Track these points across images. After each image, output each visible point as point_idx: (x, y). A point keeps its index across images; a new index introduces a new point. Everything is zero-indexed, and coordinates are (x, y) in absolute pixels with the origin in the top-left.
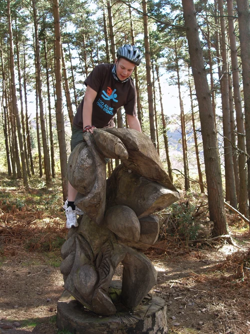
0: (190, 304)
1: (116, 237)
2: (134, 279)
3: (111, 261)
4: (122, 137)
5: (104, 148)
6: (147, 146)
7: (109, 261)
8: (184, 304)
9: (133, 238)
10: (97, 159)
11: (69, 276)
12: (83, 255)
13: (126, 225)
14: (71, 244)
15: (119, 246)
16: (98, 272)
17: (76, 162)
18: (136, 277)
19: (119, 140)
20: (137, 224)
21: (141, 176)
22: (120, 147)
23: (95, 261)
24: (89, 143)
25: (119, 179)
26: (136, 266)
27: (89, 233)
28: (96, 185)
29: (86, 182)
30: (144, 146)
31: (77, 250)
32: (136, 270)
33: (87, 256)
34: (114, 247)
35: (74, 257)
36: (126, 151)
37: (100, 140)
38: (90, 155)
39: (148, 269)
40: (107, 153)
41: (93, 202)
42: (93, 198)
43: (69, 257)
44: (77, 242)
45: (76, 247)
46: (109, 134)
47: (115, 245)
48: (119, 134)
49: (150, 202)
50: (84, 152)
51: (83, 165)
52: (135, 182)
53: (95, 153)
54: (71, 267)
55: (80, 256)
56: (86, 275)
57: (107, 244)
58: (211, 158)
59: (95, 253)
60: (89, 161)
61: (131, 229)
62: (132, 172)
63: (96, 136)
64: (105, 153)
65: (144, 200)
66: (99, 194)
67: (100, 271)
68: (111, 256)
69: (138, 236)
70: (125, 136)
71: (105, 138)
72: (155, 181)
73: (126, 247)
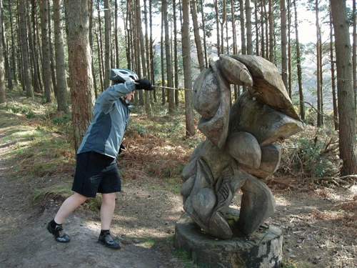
0: (309, 239)
1: (236, 162)
2: (252, 206)
3: (230, 185)
4: (248, 64)
5: (229, 74)
6: (273, 74)
7: (228, 186)
8: (303, 239)
9: (254, 165)
10: (222, 85)
11: (189, 198)
12: (203, 179)
13: (247, 151)
14: (193, 167)
15: (239, 172)
16: (216, 196)
17: (201, 87)
18: (254, 204)
19: (245, 67)
20: (259, 152)
21: (265, 104)
22: (245, 74)
23: (214, 186)
24: (215, 69)
25: (243, 106)
26: (255, 194)
27: (210, 158)
28: (220, 110)
29: (210, 107)
30: (269, 74)
31: (198, 173)
32: (255, 197)
33: (207, 180)
34: (235, 172)
35: (195, 179)
36: (251, 78)
37: (226, 66)
38: (215, 81)
39: (266, 196)
40: (232, 79)
41: (216, 127)
42: (216, 122)
43: (190, 180)
44: (199, 166)
45: (196, 171)
46: (235, 60)
47: (235, 171)
48: (244, 61)
49: (273, 130)
50: (210, 77)
51: (208, 90)
52: (259, 109)
53: (220, 79)
54: (191, 189)
55: (201, 179)
56: (205, 198)
57: (227, 169)
58: (344, 92)
59: (215, 177)
60: (214, 87)
61: (251, 156)
62: (257, 100)
63: (221, 62)
64: (230, 80)
65: (267, 127)
66: (222, 119)
67: (219, 194)
68: (230, 181)
69: (258, 163)
70: (250, 63)
71: (231, 65)
72: (279, 110)
73: (247, 174)
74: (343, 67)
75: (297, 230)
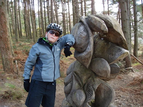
0: (123, 104)
1: (95, 74)
2: (103, 96)
3: (93, 88)
4: (104, 20)
5: (95, 26)
6: (117, 26)
7: (92, 88)
9: (107, 76)
10: (90, 32)
11: (69, 95)
12: (77, 84)
13: (104, 69)
14: (70, 78)
15: (97, 79)
16: (85, 94)
17: (77, 34)
18: (104, 95)
19: (103, 22)
20: (109, 69)
22: (104, 25)
23: (83, 87)
24: (85, 23)
26: (105, 90)
27: (80, 72)
28: (89, 47)
29: (83, 45)
31: (73, 81)
32: (105, 92)
33: (79, 84)
34: (95, 80)
35: (72, 84)
36: (107, 28)
37: (93, 21)
38: (86, 30)
39: (111, 91)
40: (96, 29)
41: (87, 57)
42: (87, 54)
43: (69, 85)
44: (74, 77)
45: (73, 80)
46: (98, 18)
47: (95, 79)
48: (103, 18)
49: (116, 57)
50: (82, 28)
51: (81, 35)
52: (107, 45)
53: (89, 29)
54: (71, 90)
55: (75, 84)
56: (80, 95)
57: (90, 78)
59: (84, 83)
60: (85, 34)
61: (106, 72)
63: (89, 19)
64: (94, 29)
65: (113, 55)
66: (90, 52)
67: (87, 93)
68: (93, 85)
69: (109, 74)
70: (106, 19)
71: (96, 21)
72: (118, 45)
74: (124, 21)
75: (116, 99)
